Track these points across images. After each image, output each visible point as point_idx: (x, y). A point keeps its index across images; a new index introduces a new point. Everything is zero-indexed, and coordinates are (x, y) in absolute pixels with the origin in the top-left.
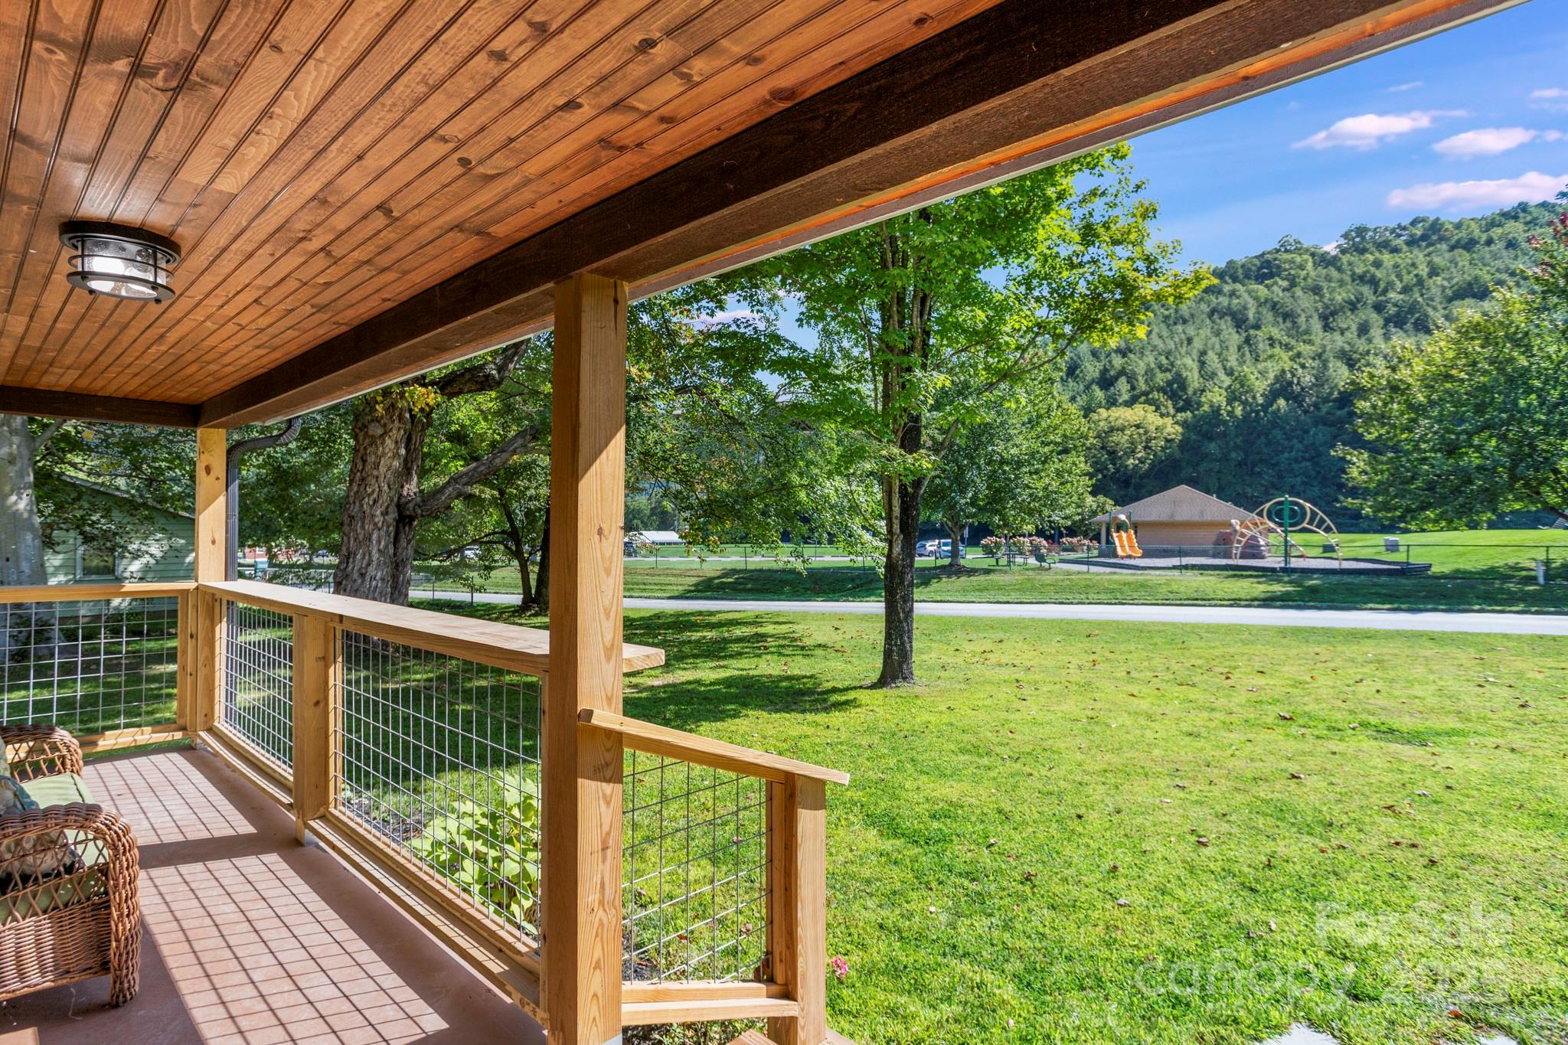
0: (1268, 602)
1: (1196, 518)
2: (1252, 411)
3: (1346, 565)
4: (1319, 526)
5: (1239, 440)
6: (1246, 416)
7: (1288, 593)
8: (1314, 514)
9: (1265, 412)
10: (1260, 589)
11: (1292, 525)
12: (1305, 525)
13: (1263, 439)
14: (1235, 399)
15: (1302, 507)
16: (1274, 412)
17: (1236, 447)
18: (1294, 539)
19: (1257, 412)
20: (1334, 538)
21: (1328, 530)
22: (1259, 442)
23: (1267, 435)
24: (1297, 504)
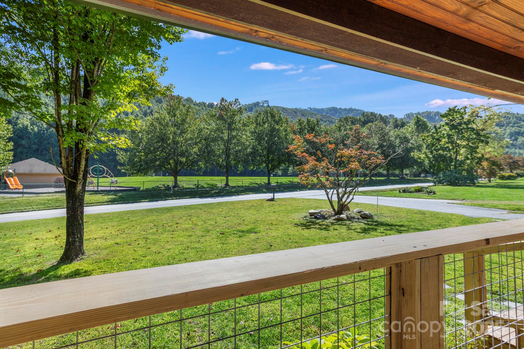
0: (112, 202)
1: (43, 172)
2: (41, 130)
3: (118, 188)
4: (109, 175)
5: (36, 141)
6: (39, 131)
7: (115, 199)
8: (107, 171)
9: (47, 131)
10: (106, 198)
11: (100, 175)
12: (104, 175)
13: (46, 142)
14: (34, 124)
15: (103, 169)
16: (50, 132)
17: (35, 143)
18: (101, 180)
19: (44, 131)
20: (114, 179)
21: (112, 177)
22: (45, 142)
23: (48, 140)
24: (101, 167)
